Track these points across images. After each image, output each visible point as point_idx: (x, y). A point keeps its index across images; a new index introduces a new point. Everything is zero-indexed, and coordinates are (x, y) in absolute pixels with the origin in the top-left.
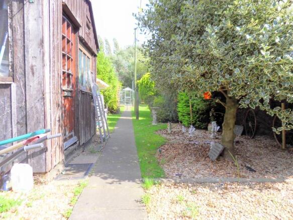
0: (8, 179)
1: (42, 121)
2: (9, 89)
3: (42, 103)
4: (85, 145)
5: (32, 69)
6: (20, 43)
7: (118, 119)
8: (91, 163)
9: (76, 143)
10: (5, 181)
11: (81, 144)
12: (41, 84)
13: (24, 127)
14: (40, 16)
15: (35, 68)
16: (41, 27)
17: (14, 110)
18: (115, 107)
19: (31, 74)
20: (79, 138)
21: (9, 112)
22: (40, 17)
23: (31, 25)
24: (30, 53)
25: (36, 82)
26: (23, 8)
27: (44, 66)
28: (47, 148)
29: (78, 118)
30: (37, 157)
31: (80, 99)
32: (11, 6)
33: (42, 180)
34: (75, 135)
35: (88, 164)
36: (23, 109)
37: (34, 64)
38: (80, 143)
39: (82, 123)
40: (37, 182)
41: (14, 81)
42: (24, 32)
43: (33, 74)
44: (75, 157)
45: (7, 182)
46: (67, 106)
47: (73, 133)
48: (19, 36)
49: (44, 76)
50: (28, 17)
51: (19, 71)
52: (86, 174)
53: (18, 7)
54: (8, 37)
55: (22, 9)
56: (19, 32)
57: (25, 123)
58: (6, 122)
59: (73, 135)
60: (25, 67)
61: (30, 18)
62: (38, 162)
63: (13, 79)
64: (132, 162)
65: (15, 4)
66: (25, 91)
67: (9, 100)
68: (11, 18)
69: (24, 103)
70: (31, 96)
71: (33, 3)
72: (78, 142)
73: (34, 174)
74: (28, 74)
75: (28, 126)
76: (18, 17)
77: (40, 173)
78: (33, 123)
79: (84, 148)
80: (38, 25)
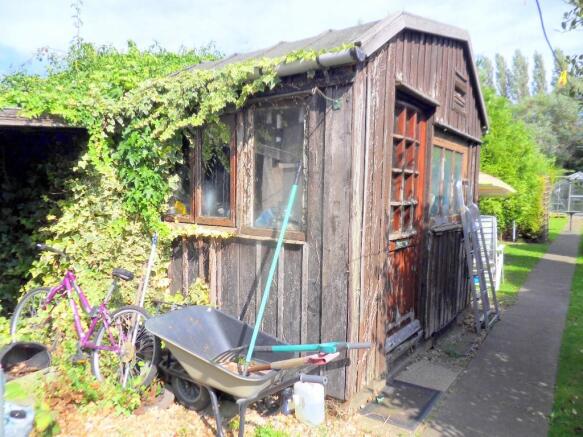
0: (290, 395)
1: (343, 312)
2: (299, 253)
3: (345, 282)
4: (436, 336)
5: (333, 222)
6: (317, 178)
7: (537, 260)
8: (438, 389)
9: (416, 334)
10: (286, 399)
11: (427, 336)
12: (346, 248)
13: (318, 316)
14: (349, 131)
15: (337, 220)
16: (348, 149)
17: (305, 287)
18: (535, 228)
19: (331, 229)
20: (423, 325)
21: (298, 288)
22: (348, 133)
23: (334, 146)
24: (331, 194)
25: (337, 245)
26: (324, 120)
27: (351, 217)
28: (349, 360)
29: (424, 285)
30: (333, 371)
31: (429, 249)
32: (308, 118)
33: (339, 411)
34: (416, 317)
35: (431, 390)
36: (318, 287)
37: (336, 213)
38: (424, 333)
39: (432, 294)
40: (332, 412)
41: (306, 240)
42: (323, 160)
43: (334, 230)
44: (410, 363)
45: (289, 401)
46: (402, 265)
47: (411, 314)
48: (316, 168)
49: (349, 235)
50: (330, 135)
51: (315, 224)
52: (417, 418)
53: (318, 119)
54: (303, 168)
55: (322, 121)
56: (317, 160)
57: (318, 310)
58: (294, 303)
59: (412, 318)
60: (322, 219)
61: (334, 135)
62: (334, 379)
63: (306, 236)
64: (530, 413)
65: (314, 114)
66: (322, 258)
67: (299, 269)
68: (308, 138)
69: (318, 277)
70: (329, 267)
71: (338, 109)
72: (420, 333)
73: (327, 398)
74: (327, 229)
75: (323, 316)
76: (316, 136)
77: (336, 399)
78: (330, 314)
79: (435, 343)
80: (345, 146)
